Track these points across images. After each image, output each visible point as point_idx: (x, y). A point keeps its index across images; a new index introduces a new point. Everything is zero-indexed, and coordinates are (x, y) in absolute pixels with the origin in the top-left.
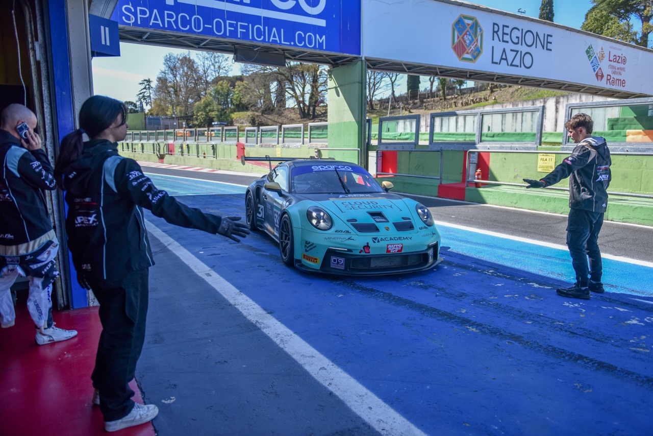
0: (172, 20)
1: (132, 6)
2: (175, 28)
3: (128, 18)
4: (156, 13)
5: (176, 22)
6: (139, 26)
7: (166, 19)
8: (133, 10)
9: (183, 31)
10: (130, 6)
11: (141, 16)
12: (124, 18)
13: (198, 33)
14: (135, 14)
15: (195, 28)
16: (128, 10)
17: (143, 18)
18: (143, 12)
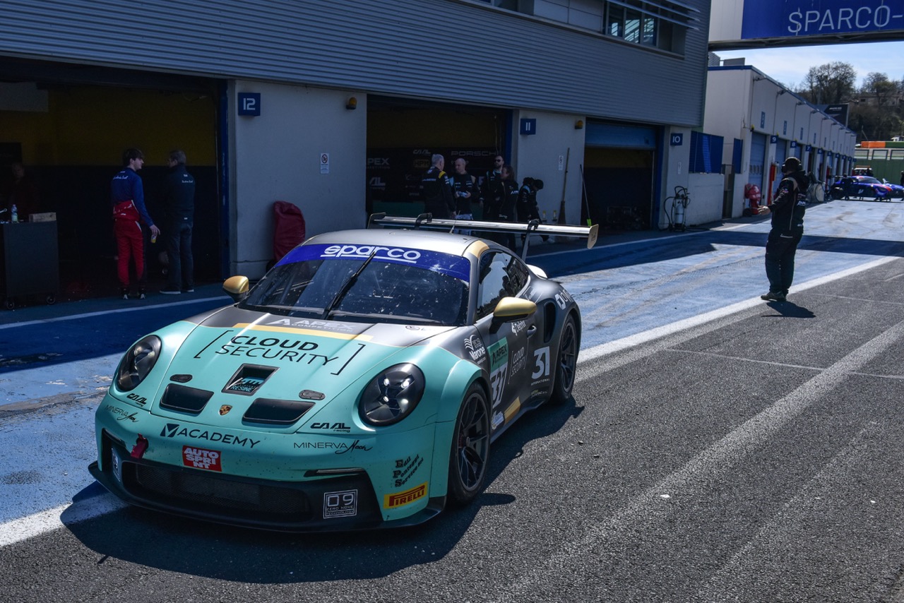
0: (847, 19)
1: (801, 12)
2: (850, 27)
3: (794, 27)
4: (828, 15)
5: (853, 21)
6: (806, 33)
7: (840, 19)
8: (801, 17)
9: (861, 29)
10: (798, 13)
11: (810, 21)
12: (789, 27)
13: (882, 28)
14: (803, 21)
15: (878, 22)
16: (795, 17)
17: (812, 23)
18: (813, 16)
